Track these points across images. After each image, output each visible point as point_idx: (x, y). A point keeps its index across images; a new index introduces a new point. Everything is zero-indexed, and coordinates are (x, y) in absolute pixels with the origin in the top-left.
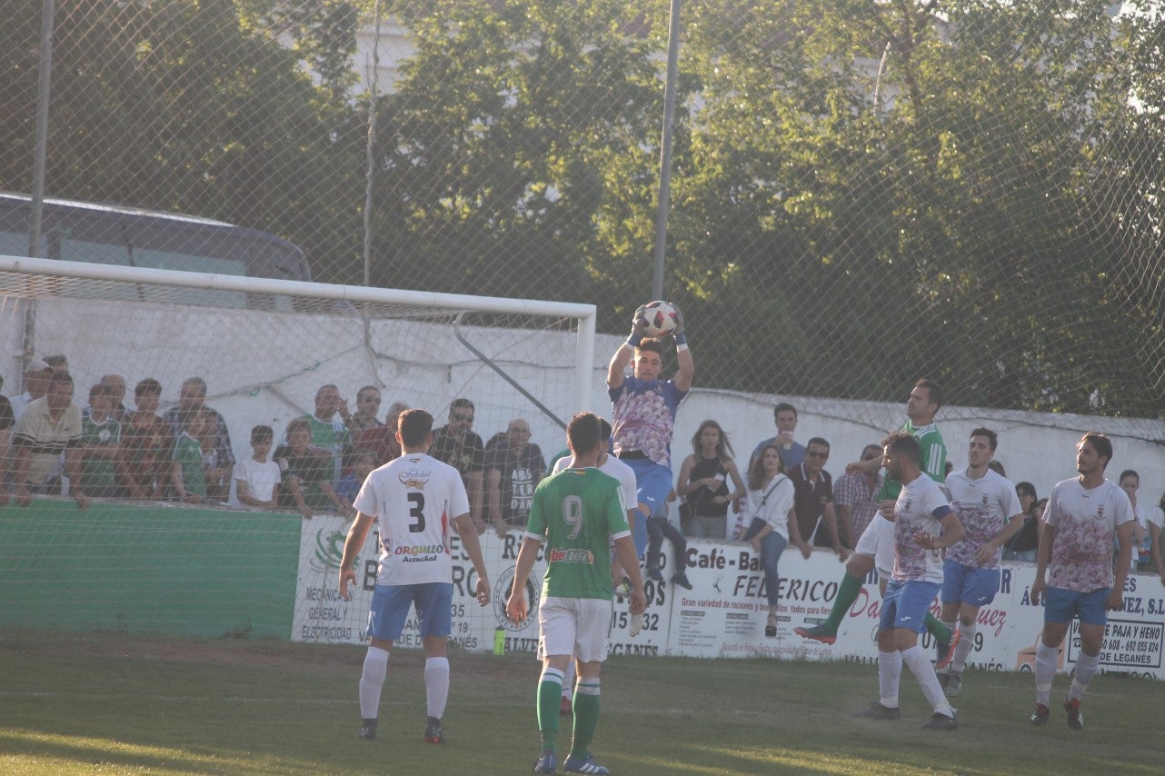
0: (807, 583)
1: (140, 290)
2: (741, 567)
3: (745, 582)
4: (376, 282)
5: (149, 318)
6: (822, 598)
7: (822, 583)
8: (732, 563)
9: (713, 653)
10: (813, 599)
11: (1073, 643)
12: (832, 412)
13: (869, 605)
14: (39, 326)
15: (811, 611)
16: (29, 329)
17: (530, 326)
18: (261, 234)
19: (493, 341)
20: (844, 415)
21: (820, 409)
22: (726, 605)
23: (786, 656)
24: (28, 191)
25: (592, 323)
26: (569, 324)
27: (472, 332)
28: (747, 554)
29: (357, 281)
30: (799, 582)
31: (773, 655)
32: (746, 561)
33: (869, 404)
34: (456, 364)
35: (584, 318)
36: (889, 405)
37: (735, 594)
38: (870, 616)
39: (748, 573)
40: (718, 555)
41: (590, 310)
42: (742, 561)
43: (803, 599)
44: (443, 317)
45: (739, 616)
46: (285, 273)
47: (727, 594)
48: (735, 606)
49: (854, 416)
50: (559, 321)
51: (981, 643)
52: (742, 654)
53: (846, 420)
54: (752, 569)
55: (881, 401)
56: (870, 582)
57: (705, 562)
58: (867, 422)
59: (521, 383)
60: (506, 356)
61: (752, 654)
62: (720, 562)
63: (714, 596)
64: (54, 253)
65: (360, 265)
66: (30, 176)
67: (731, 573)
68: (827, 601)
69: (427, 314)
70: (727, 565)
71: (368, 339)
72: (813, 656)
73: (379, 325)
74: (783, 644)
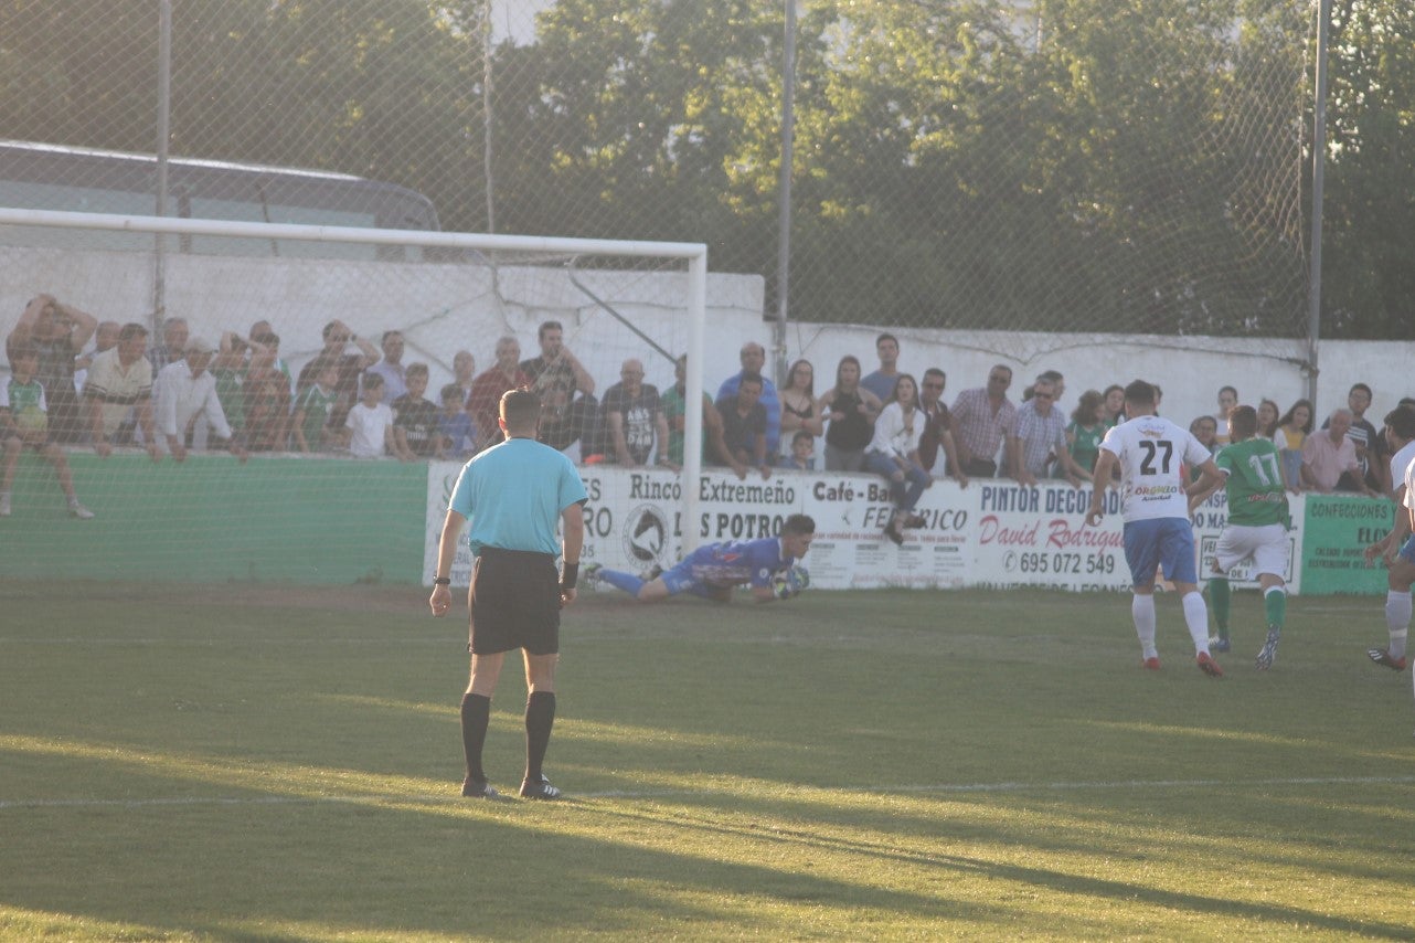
0: (937, 512)
1: (275, 245)
2: (871, 499)
3: (874, 514)
4: (499, 230)
5: (278, 271)
6: (952, 528)
7: (951, 512)
8: (861, 495)
9: (844, 584)
10: (943, 527)
11: (1204, 562)
12: (964, 342)
13: (998, 533)
14: (169, 285)
15: (942, 539)
16: (159, 286)
17: (641, 268)
18: (398, 188)
19: (602, 283)
20: (977, 345)
21: (952, 339)
22: (856, 536)
23: (917, 585)
24: (152, 151)
25: (702, 263)
26: (681, 264)
27: (584, 276)
28: (875, 486)
29: (483, 229)
30: (929, 512)
31: (905, 584)
32: (875, 493)
33: (1001, 334)
34: (584, 308)
35: (695, 258)
36: (1022, 334)
37: (865, 525)
38: (1000, 542)
39: (878, 504)
40: (846, 487)
41: (700, 249)
42: (870, 492)
43: (933, 527)
44: (555, 261)
45: (869, 547)
46: (418, 226)
47: (856, 526)
48: (865, 537)
49: (987, 345)
50: (671, 262)
51: (1112, 565)
52: (874, 584)
53: (978, 350)
54: (881, 500)
55: (1013, 330)
56: (1000, 509)
57: (833, 495)
58: (999, 350)
59: (636, 324)
60: (617, 298)
61: (884, 584)
62: (849, 495)
63: (842, 528)
64: (185, 214)
65: (484, 213)
66: (153, 134)
67: (860, 506)
68: (957, 529)
69: (542, 259)
70: (855, 498)
71: (496, 284)
72: (944, 585)
73: (507, 273)
74: (914, 573)
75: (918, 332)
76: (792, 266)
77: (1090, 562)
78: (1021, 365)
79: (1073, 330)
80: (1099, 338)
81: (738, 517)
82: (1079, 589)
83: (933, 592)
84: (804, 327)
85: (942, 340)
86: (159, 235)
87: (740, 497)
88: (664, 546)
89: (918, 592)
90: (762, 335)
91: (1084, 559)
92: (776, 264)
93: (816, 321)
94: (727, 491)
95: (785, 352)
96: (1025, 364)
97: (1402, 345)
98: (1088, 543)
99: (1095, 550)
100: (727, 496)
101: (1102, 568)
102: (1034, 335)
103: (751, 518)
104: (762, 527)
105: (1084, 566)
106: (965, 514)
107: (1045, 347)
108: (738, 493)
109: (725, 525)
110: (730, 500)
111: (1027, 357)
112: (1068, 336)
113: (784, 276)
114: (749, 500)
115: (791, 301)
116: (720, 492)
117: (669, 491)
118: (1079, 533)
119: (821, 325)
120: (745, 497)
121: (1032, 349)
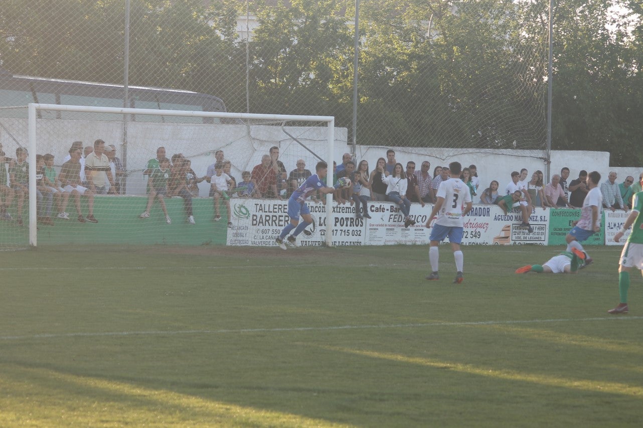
0: (415, 216)
1: (163, 118)
2: (391, 211)
3: (392, 217)
4: (251, 111)
5: (168, 128)
6: (421, 221)
7: (421, 216)
8: (388, 210)
9: (382, 243)
12: (421, 152)
14: (128, 134)
16: (125, 134)
17: (309, 126)
18: (209, 96)
19: (296, 131)
20: (426, 154)
21: (417, 151)
22: (386, 225)
23: (408, 243)
24: (122, 84)
25: (333, 123)
26: (325, 124)
27: (287, 128)
28: (393, 207)
29: (245, 111)
31: (404, 243)
32: (393, 209)
33: (435, 149)
34: (282, 141)
35: (330, 122)
36: (442, 149)
37: (389, 221)
39: (394, 213)
40: (382, 207)
41: (333, 118)
42: (391, 209)
44: (278, 123)
45: (391, 229)
46: (217, 110)
47: (386, 222)
48: (389, 226)
49: (430, 153)
50: (321, 123)
51: (480, 235)
52: (392, 243)
54: (395, 212)
55: (439, 147)
57: (377, 210)
58: (434, 155)
59: (308, 147)
60: (302, 137)
61: (396, 243)
62: (383, 210)
63: (381, 222)
64: (132, 106)
65: (246, 105)
66: (122, 78)
67: (387, 214)
69: (272, 122)
70: (385, 211)
71: (249, 133)
72: (418, 243)
73: (253, 128)
74: (408, 239)
75: (404, 149)
76: (358, 125)
77: (471, 234)
78: (442, 161)
79: (462, 147)
80: (471, 150)
81: (342, 218)
82: (467, 244)
83: (414, 246)
84: (362, 146)
85: (413, 152)
86: (125, 115)
87: (343, 211)
88: (315, 230)
89: (409, 246)
90: (347, 150)
91: (469, 233)
92: (352, 123)
93: (367, 145)
94: (338, 209)
95: (355, 156)
96: (444, 160)
97: (580, 152)
98: (471, 227)
99: (473, 230)
100: (338, 211)
101: (476, 236)
102: (447, 149)
103: (347, 219)
104: (351, 222)
105: (469, 236)
106: (426, 216)
107: (451, 154)
108: (342, 210)
109: (338, 222)
110: (339, 212)
111: (444, 157)
112: (459, 149)
113: (355, 128)
114: (346, 212)
115: (357, 137)
116: (335, 209)
117: (317, 209)
118: (467, 223)
119: (369, 146)
120: (345, 211)
121: (446, 154)
